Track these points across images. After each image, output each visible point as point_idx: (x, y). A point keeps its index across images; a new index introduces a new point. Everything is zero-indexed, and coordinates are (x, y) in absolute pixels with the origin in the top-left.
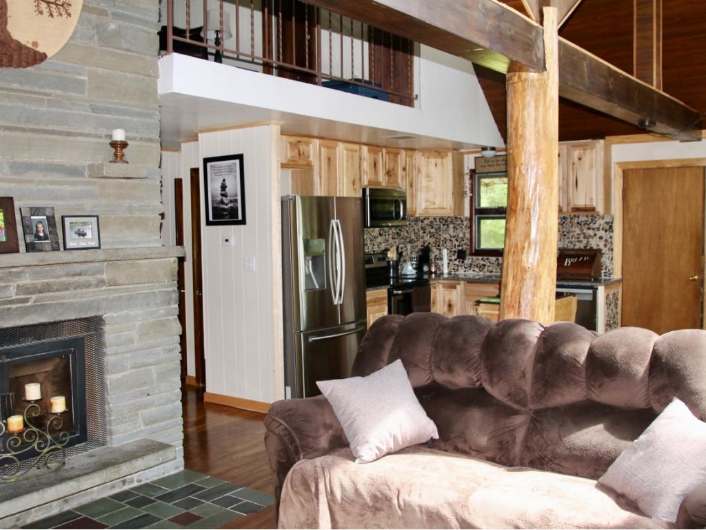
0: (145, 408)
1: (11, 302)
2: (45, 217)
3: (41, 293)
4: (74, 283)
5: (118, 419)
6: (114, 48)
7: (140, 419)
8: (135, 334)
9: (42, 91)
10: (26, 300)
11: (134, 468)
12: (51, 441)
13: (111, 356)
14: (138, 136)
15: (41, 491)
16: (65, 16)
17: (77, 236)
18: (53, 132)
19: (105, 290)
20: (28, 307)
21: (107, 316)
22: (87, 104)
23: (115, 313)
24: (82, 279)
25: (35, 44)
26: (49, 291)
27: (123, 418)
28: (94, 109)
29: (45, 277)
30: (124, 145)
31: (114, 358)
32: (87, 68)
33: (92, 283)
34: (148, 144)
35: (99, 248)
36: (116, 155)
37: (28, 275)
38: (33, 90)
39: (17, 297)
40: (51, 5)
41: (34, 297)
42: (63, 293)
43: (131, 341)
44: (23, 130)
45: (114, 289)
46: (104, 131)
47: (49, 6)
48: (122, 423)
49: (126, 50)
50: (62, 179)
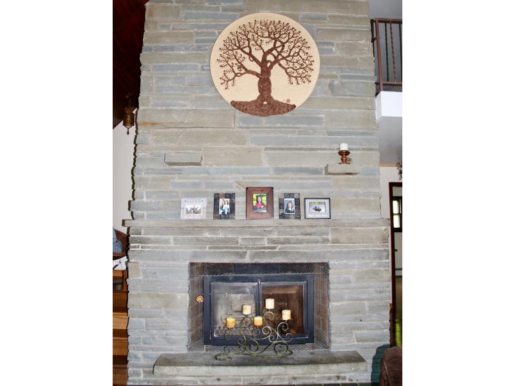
0: (358, 329)
1: (264, 248)
2: (294, 199)
3: (283, 244)
4: (306, 239)
5: (336, 333)
6: (342, 95)
7: (354, 337)
8: (352, 278)
9: (295, 126)
10: (275, 248)
11: (329, 370)
12: (279, 337)
13: (334, 289)
14: (361, 147)
15: (259, 367)
16: (307, 82)
17: (314, 211)
18: (301, 149)
19: (329, 246)
20: (276, 252)
21: (331, 263)
22: (324, 131)
23: (337, 261)
24: (312, 237)
25: (288, 101)
26: (289, 243)
27: (341, 333)
28: (330, 133)
29: (286, 235)
30: (347, 153)
31: (335, 291)
32: (324, 110)
33: (320, 241)
34: (369, 152)
35: (330, 218)
36: (342, 160)
37: (276, 233)
38: (289, 126)
39: (269, 245)
40: (298, 78)
41: (280, 246)
42: (299, 245)
43: (350, 282)
44: (282, 149)
45: (337, 246)
46: (336, 146)
47: (296, 79)
48: (340, 336)
49: (351, 96)
50: (308, 176)
